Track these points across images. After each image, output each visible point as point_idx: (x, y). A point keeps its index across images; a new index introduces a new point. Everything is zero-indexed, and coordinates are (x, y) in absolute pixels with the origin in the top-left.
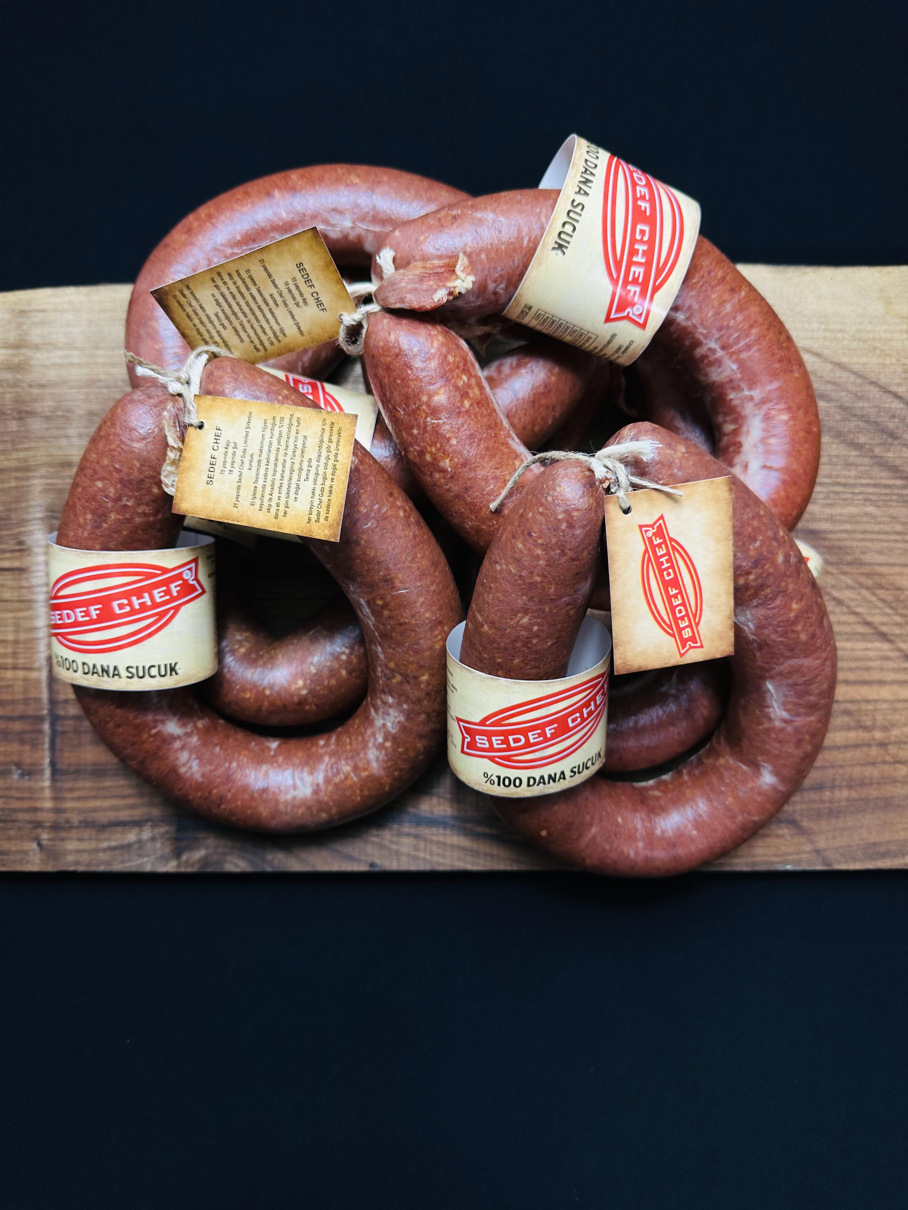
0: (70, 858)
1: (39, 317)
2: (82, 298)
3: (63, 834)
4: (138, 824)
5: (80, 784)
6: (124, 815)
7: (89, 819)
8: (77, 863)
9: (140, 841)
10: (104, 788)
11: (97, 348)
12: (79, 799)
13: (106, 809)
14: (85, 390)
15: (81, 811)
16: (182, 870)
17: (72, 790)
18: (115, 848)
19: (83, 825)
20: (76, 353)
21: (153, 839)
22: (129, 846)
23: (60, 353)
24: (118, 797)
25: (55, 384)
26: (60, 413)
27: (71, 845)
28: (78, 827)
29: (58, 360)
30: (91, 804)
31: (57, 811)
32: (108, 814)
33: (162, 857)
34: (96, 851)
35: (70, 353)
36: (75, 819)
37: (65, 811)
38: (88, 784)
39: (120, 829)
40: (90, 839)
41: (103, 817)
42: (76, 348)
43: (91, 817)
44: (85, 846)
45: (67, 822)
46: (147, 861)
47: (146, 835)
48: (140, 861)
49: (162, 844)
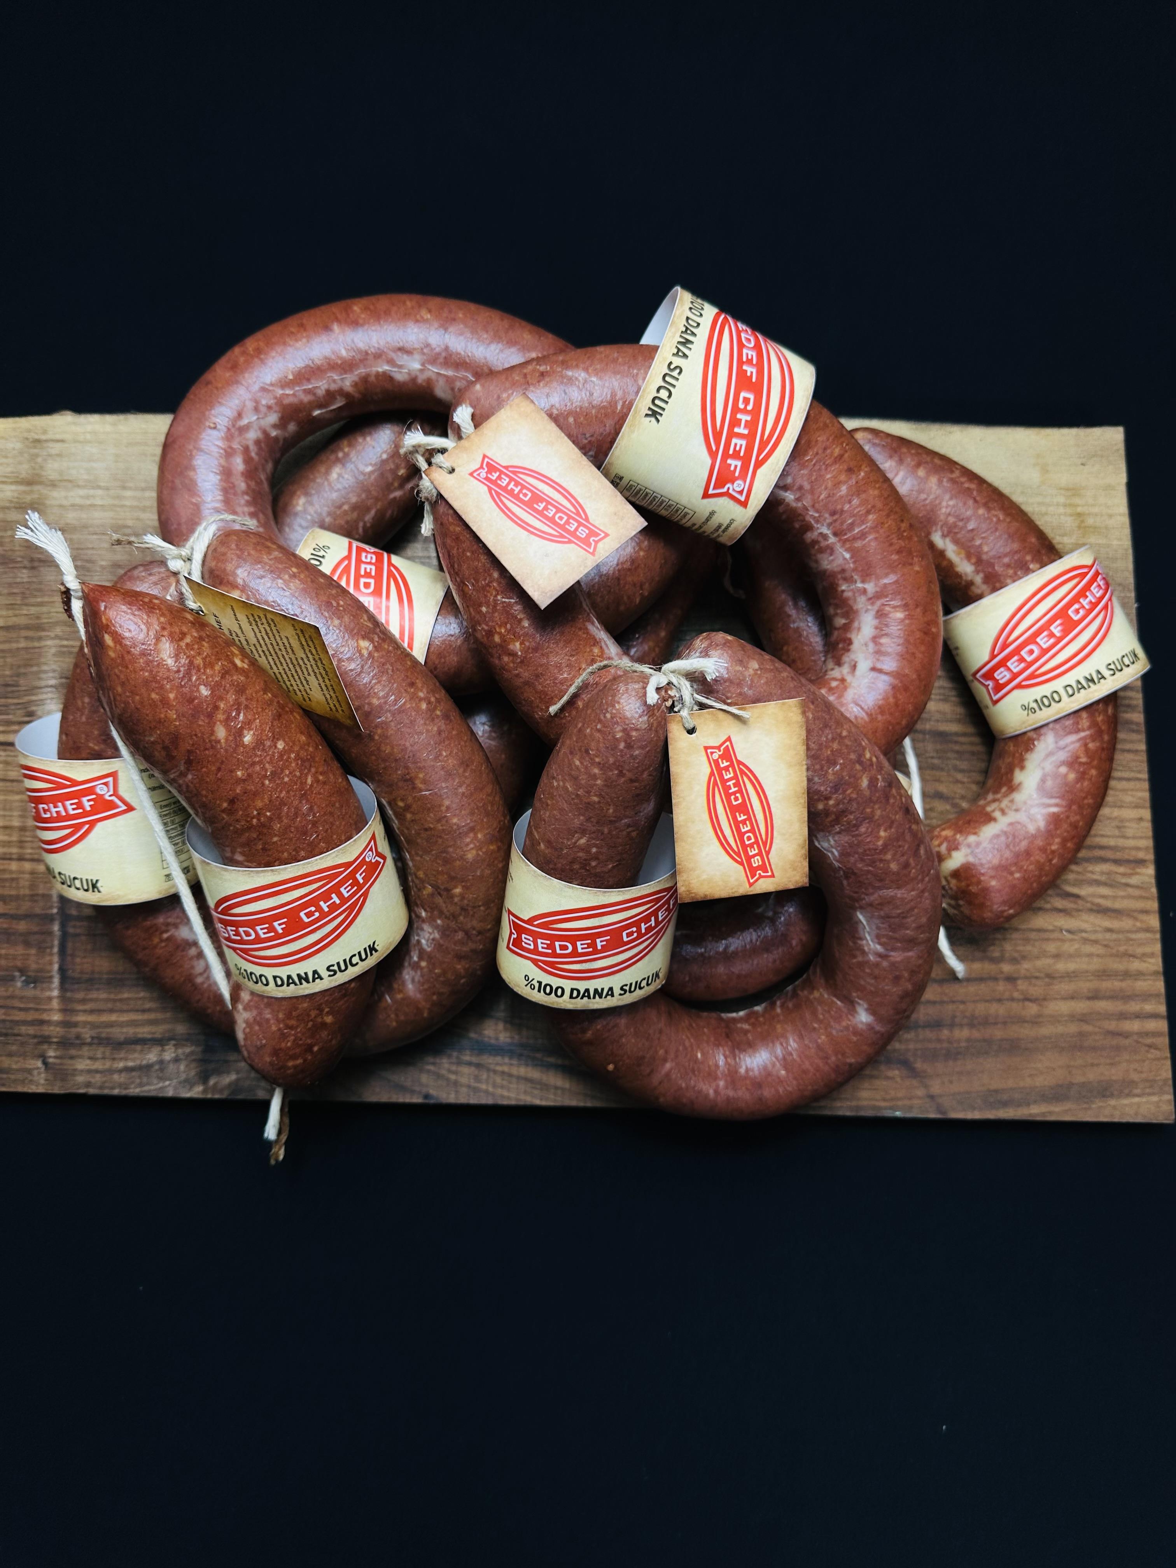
0: (80, 1079)
1: (56, 448)
2: (108, 428)
3: (73, 1052)
4: (160, 1042)
5: (94, 995)
6: (144, 1031)
7: (103, 1035)
8: (88, 1085)
9: (161, 1062)
10: (121, 1000)
11: (124, 488)
12: (92, 1012)
13: (121, 1025)
15: (94, 1026)
16: (209, 1096)
17: (84, 1001)
18: (132, 1069)
19: (96, 1041)
20: (100, 492)
21: (176, 1060)
22: (149, 1067)
23: (82, 492)
24: (137, 1011)
27: (82, 1065)
28: (90, 1044)
29: (78, 501)
30: (105, 1018)
31: (66, 1024)
32: (125, 1030)
33: (186, 1081)
34: (111, 1071)
35: (92, 492)
36: (87, 1034)
37: (75, 1025)
38: (103, 996)
39: (139, 1047)
40: (104, 1058)
41: (119, 1033)
42: (99, 487)
43: (104, 1032)
44: (98, 1065)
45: (78, 1037)
46: (169, 1085)
47: (168, 1055)
48: (161, 1085)
49: (187, 1066)
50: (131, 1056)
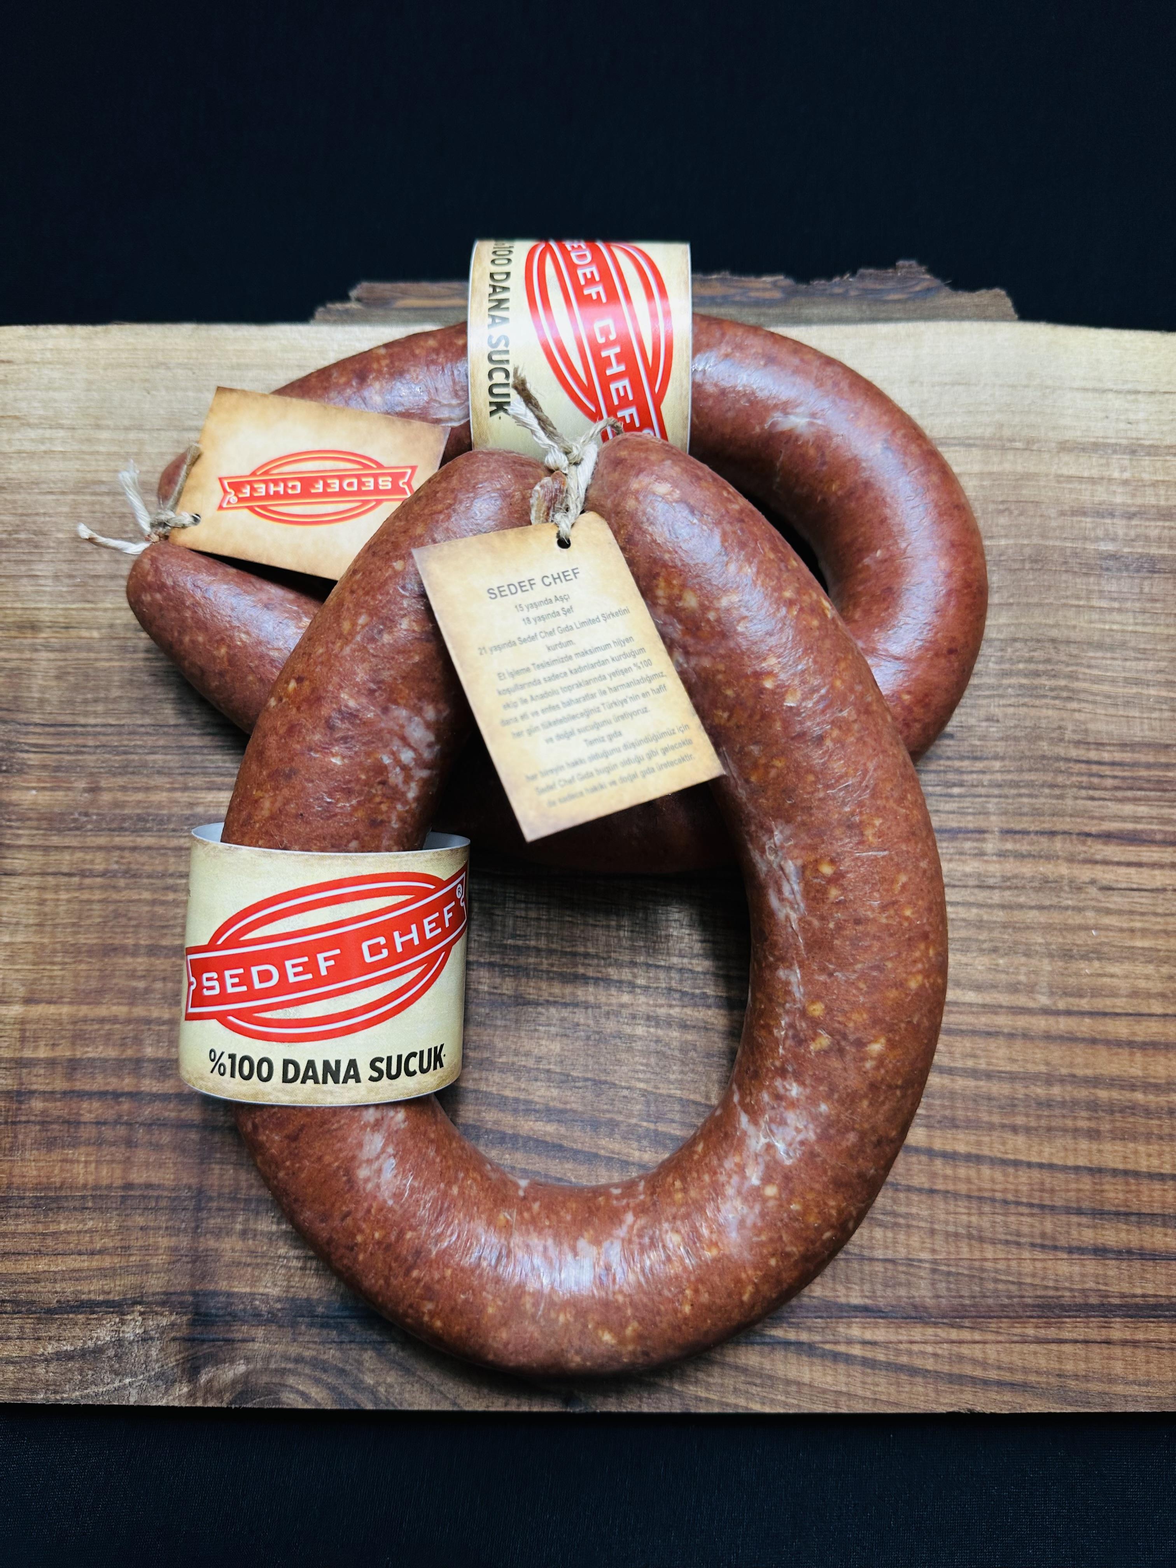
2: (78, 343)
4: (118, 1309)
5: (9, 1225)
6: (92, 1290)
7: (22, 1296)
9: (119, 1342)
10: (54, 1235)
11: (98, 427)
13: (55, 1276)
14: (71, 497)
16: (199, 1404)
18: (69, 1356)
20: (61, 433)
21: (145, 1339)
22: (98, 1351)
23: (33, 434)
24: (80, 1253)
25: (19, 487)
26: (22, 536)
29: (28, 446)
30: (26, 1266)
32: (59, 1287)
33: (160, 1376)
34: (32, 1360)
35: (48, 433)
38: (24, 1226)
39: (81, 1318)
40: (21, 1337)
41: (49, 1293)
42: (61, 427)
43: (24, 1292)
44: (10, 1351)
46: (130, 1384)
47: (131, 1330)
48: (117, 1384)
49: (162, 1349)
50: (67, 1334)
